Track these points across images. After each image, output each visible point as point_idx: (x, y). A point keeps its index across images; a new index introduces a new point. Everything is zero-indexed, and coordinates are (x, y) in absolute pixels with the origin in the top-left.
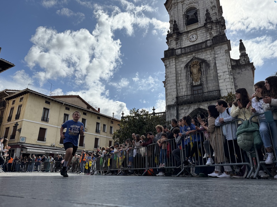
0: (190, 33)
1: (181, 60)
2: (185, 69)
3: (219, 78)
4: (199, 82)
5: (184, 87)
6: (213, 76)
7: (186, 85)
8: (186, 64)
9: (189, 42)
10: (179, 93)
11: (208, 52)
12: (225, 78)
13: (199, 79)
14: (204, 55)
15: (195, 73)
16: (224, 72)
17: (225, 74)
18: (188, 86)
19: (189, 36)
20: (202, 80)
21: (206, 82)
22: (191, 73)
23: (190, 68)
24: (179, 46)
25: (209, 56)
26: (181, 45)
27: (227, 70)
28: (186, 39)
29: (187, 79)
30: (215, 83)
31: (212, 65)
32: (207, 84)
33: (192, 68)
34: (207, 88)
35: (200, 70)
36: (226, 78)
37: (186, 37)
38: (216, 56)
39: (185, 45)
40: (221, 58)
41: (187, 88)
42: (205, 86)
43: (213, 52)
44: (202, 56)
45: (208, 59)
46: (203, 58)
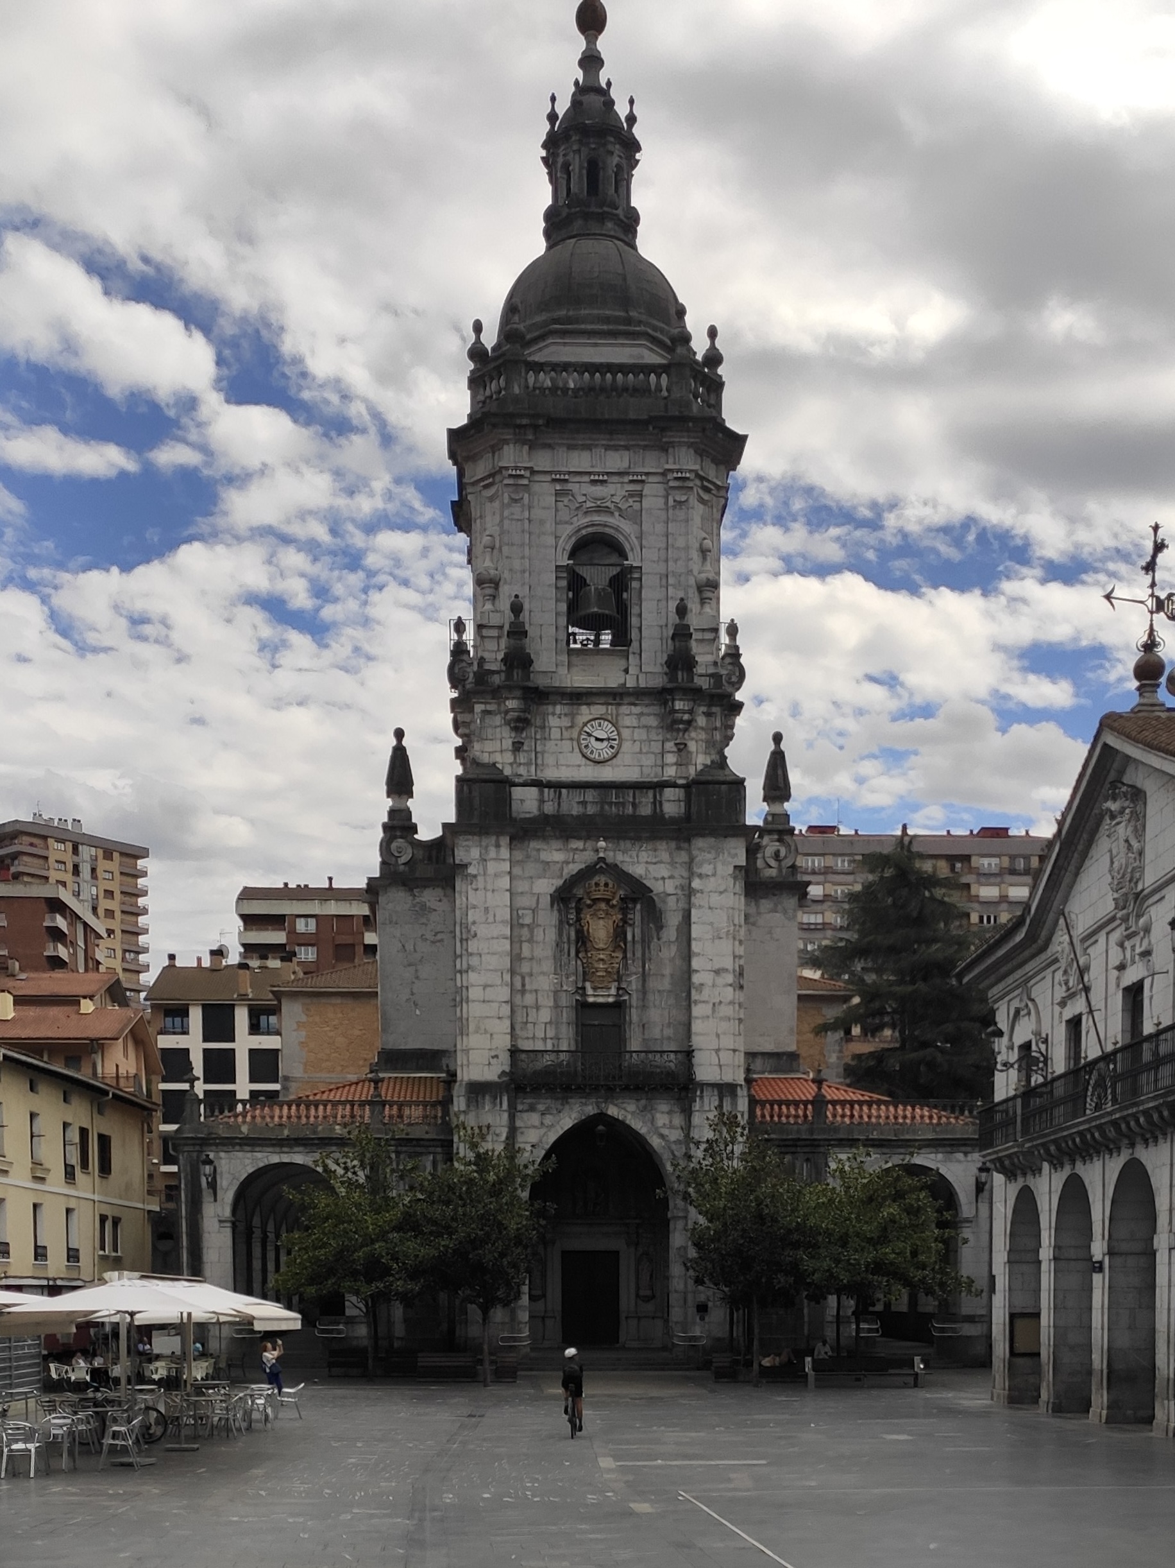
0: (588, 704)
1: (538, 850)
2: (552, 905)
3: (693, 992)
4: (613, 991)
5: (547, 1001)
6: (672, 975)
7: (556, 992)
8: (560, 882)
9: (577, 758)
10: (518, 1027)
11: (664, 850)
12: (717, 1001)
13: (615, 977)
14: (644, 856)
15: (601, 946)
16: (717, 972)
17: (720, 981)
18: (564, 1000)
19: (581, 720)
20: (624, 985)
21: (641, 996)
22: (583, 940)
23: (579, 911)
24: (528, 764)
25: (666, 874)
26: (539, 761)
27: (728, 963)
28: (566, 734)
29: (559, 967)
30: (674, 1012)
31: (673, 920)
32: (644, 1007)
33: (587, 916)
34: (643, 1026)
35: (619, 935)
36: (721, 1002)
37: (566, 722)
38: (696, 884)
39: (557, 765)
40: (715, 899)
41: (556, 1006)
42: (634, 1015)
43: (683, 857)
44: (633, 863)
45: (657, 887)
46: (637, 870)
